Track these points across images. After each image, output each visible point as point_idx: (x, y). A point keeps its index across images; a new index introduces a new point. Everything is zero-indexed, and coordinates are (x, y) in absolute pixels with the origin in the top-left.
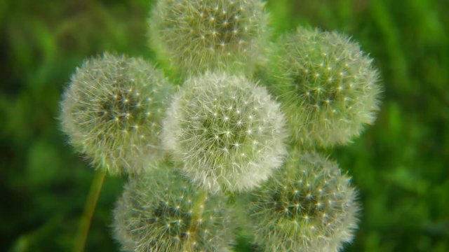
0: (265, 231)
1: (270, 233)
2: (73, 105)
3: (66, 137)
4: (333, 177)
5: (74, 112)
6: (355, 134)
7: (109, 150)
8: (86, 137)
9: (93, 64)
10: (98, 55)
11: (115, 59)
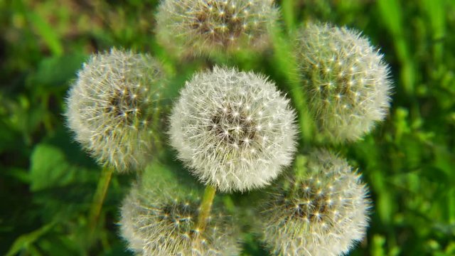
0: (275, 228)
1: (280, 231)
2: (80, 101)
3: (73, 134)
4: (344, 175)
5: (81, 108)
6: (365, 131)
7: (117, 146)
8: (94, 133)
9: (100, 61)
10: (105, 51)
11: (122, 55)
